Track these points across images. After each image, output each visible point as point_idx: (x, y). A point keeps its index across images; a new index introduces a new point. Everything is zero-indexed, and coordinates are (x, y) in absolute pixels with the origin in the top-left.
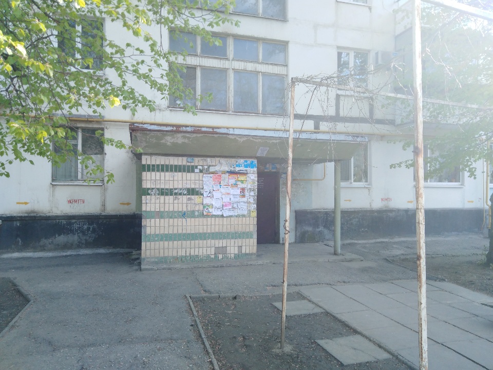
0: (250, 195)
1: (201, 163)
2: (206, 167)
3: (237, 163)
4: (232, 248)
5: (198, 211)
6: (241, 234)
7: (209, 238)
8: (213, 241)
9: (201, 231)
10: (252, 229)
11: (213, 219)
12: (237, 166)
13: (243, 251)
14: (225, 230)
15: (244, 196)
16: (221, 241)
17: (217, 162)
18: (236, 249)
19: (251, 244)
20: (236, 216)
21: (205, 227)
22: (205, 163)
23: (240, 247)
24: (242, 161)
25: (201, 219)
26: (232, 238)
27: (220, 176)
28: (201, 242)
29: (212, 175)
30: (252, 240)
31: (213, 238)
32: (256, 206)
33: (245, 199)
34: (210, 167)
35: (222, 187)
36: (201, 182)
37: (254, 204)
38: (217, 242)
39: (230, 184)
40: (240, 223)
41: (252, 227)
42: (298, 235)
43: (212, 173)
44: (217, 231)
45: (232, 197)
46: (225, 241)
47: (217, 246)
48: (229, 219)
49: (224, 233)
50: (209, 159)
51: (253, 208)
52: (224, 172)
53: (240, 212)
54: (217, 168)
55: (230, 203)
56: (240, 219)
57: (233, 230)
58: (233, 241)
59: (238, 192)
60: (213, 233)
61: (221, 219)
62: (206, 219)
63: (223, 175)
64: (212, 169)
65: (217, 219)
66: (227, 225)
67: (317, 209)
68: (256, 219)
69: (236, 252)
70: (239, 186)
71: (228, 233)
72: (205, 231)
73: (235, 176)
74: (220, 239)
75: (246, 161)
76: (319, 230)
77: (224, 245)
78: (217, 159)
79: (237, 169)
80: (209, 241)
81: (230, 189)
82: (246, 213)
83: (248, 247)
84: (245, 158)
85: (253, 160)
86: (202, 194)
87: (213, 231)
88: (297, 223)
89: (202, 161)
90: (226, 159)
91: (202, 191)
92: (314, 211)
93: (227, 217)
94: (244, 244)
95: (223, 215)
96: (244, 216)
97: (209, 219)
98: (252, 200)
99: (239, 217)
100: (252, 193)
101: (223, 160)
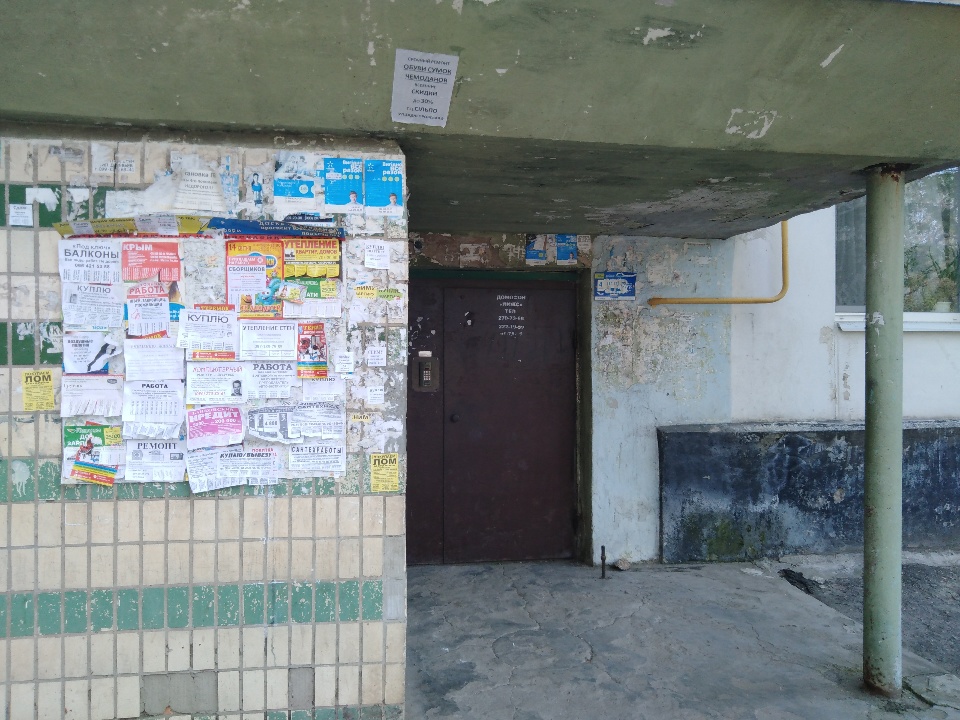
0: (364, 366)
1: (49, 170)
2: (80, 195)
3: (281, 174)
4: (253, 680)
5: (30, 461)
6: (305, 592)
7: (101, 623)
8: (128, 641)
9: (50, 582)
10: (374, 566)
11: (128, 508)
12: (279, 191)
13: (324, 698)
14: (203, 576)
15: (321, 371)
16: (179, 640)
17: (154, 166)
18: (279, 681)
19: (374, 651)
20: (278, 490)
21: (77, 556)
22: (74, 172)
23: (301, 675)
24: (308, 160)
25: (48, 511)
26: (253, 619)
27: (173, 248)
28: (49, 645)
29: (115, 244)
30: (374, 629)
31: (128, 624)
32: (399, 427)
33: (330, 390)
34: (110, 197)
35: (183, 315)
36: (46, 284)
37: (386, 415)
38: (154, 641)
39: (235, 298)
40: (301, 529)
41: (374, 550)
42: (669, 528)
43: (122, 229)
44: (154, 578)
45: (247, 375)
46: (204, 638)
47: (154, 665)
48: (231, 505)
49: (197, 589)
50: (100, 150)
51: (382, 441)
52: (197, 227)
53: (300, 467)
54: (151, 203)
55: (235, 413)
56: (302, 505)
57: (254, 573)
58: (255, 635)
59: (284, 343)
60: (129, 593)
61: (179, 506)
62: (81, 506)
63: (190, 247)
64: (118, 206)
65: (154, 508)
66: (217, 541)
67: (751, 423)
68: (399, 506)
69: (279, 700)
70: (288, 310)
71: (228, 591)
72: (78, 582)
73: (268, 250)
74: (177, 624)
75: (338, 164)
76: (759, 508)
77: (203, 661)
78: (156, 149)
79: (282, 208)
80: (102, 641)
81: (237, 327)
82: (337, 468)
83: (349, 675)
84: (330, 146)
85: (378, 155)
86: (57, 359)
87: (129, 580)
88: (663, 481)
89: (54, 159)
90: (211, 150)
91: (53, 338)
92: (737, 429)
93: (214, 494)
94: (326, 656)
95: (186, 484)
96: (324, 487)
97: (102, 510)
98: (374, 394)
99: (297, 492)
100: (377, 353)
101: (188, 155)
